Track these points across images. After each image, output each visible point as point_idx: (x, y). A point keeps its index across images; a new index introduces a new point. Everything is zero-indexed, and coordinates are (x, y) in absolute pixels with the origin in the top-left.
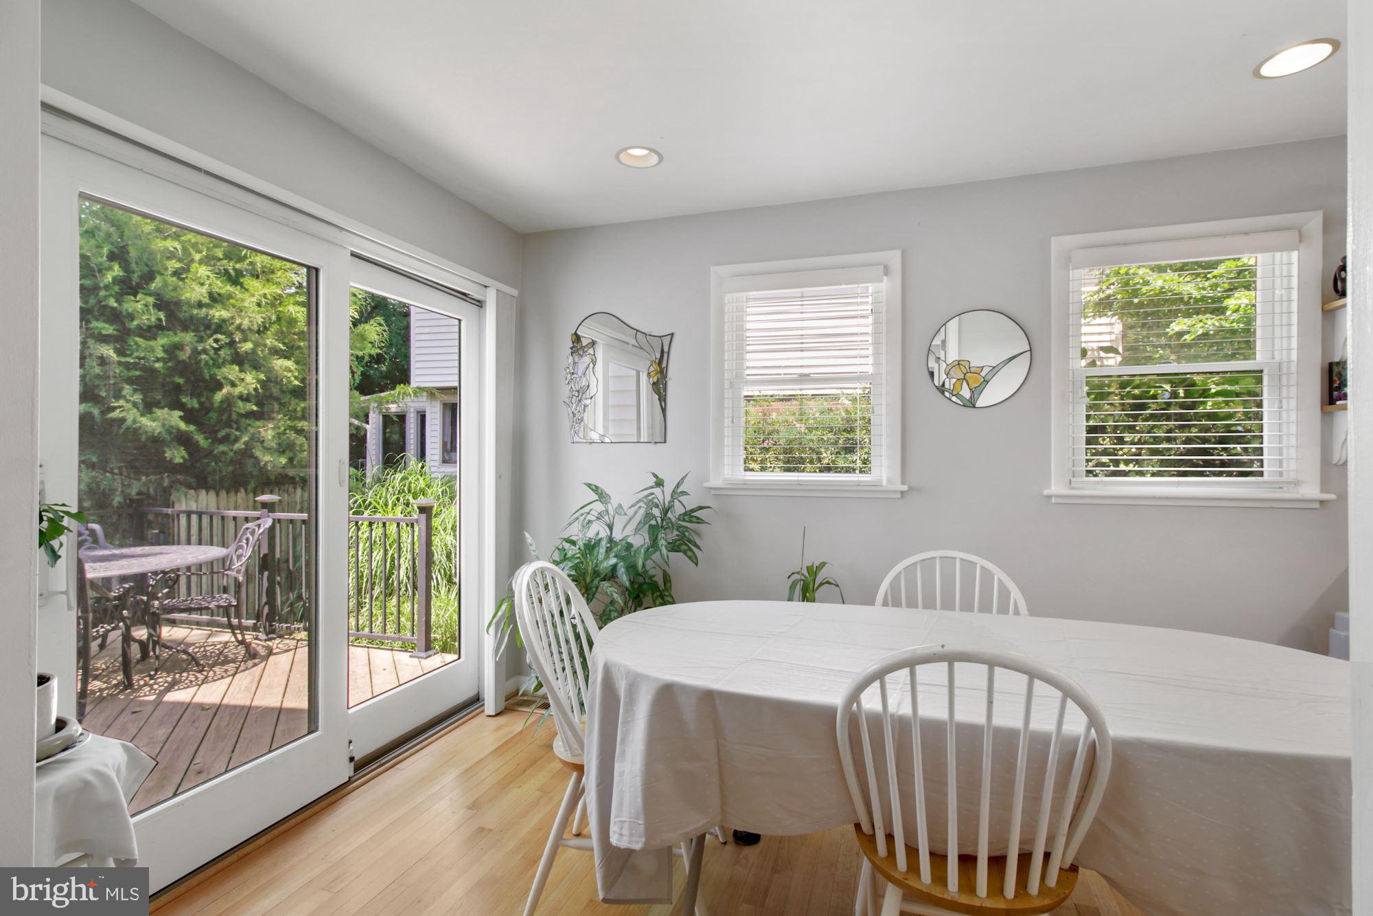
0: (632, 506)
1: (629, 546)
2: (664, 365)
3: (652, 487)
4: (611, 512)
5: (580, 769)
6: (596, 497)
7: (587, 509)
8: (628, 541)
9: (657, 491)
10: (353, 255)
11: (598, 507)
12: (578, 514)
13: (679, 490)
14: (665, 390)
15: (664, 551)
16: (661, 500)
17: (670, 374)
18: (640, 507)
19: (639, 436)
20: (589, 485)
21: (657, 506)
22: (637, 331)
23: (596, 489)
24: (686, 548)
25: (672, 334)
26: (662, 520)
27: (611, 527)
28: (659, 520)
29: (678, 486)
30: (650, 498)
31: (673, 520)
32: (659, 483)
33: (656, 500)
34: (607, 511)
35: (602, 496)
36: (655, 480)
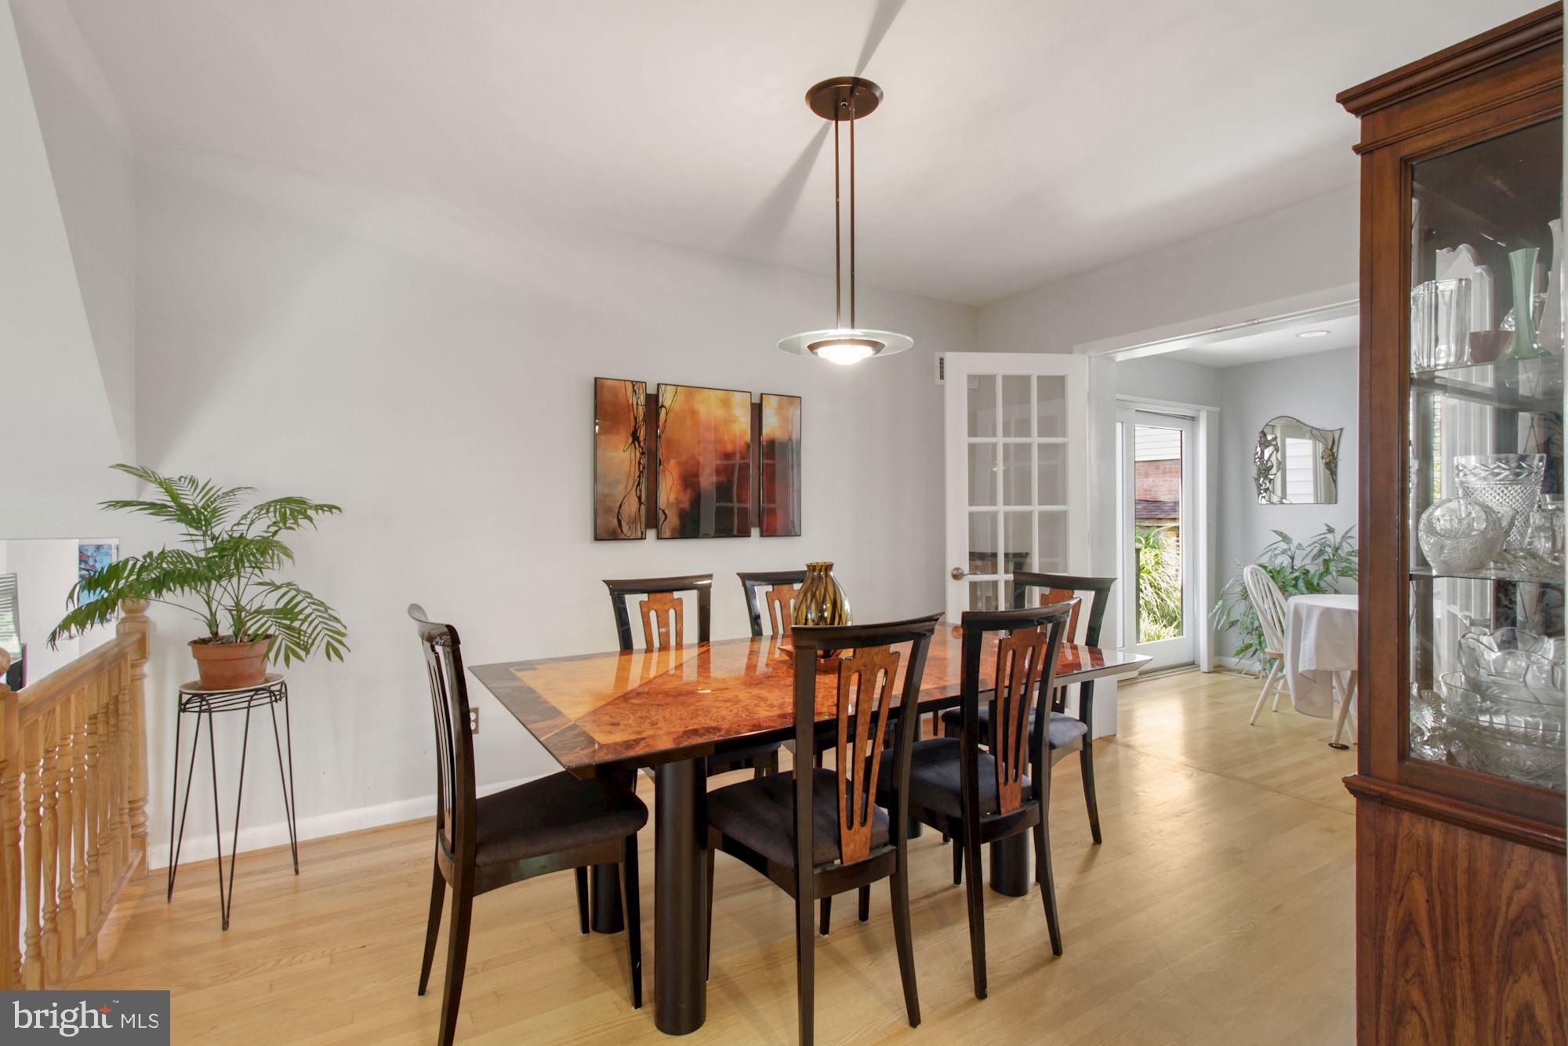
0: (1309, 546)
1: (1307, 572)
2: (1335, 450)
3: (1325, 534)
4: (1293, 549)
5: (1281, 656)
6: (1281, 539)
7: (1275, 546)
8: (1306, 568)
9: (1330, 536)
10: (1137, 411)
11: (1284, 546)
12: (1268, 549)
13: (1348, 535)
14: (1336, 467)
15: (1334, 574)
16: (1332, 542)
17: (1340, 456)
18: (1315, 547)
19: (1317, 501)
20: (1276, 532)
21: (1330, 546)
22: (1313, 428)
23: (1281, 534)
24: (1352, 573)
25: (1342, 429)
26: (1334, 555)
27: (1292, 558)
28: (1331, 556)
29: (1347, 533)
30: (1324, 540)
31: (1342, 555)
32: (1331, 530)
33: (1328, 542)
34: (1290, 549)
35: (1286, 539)
36: (1327, 528)
